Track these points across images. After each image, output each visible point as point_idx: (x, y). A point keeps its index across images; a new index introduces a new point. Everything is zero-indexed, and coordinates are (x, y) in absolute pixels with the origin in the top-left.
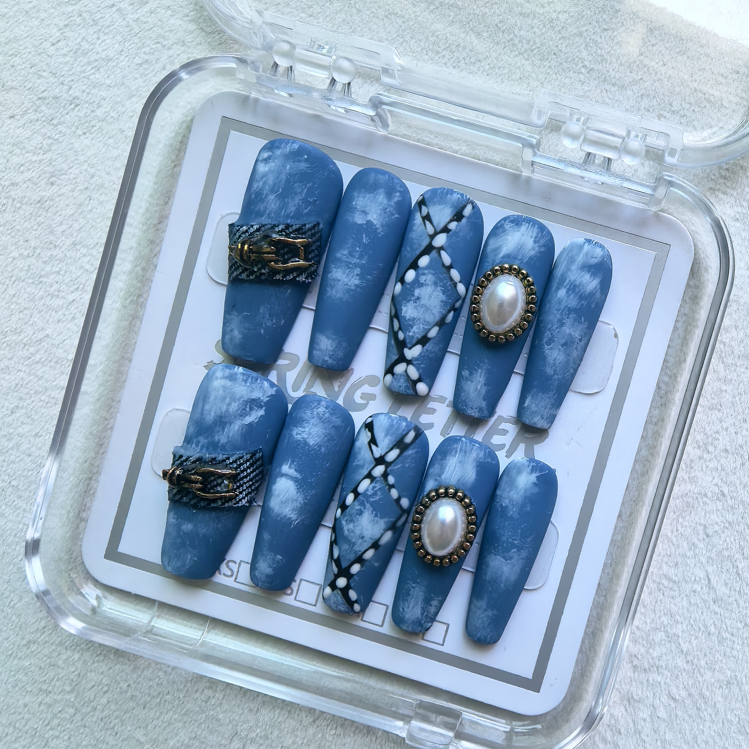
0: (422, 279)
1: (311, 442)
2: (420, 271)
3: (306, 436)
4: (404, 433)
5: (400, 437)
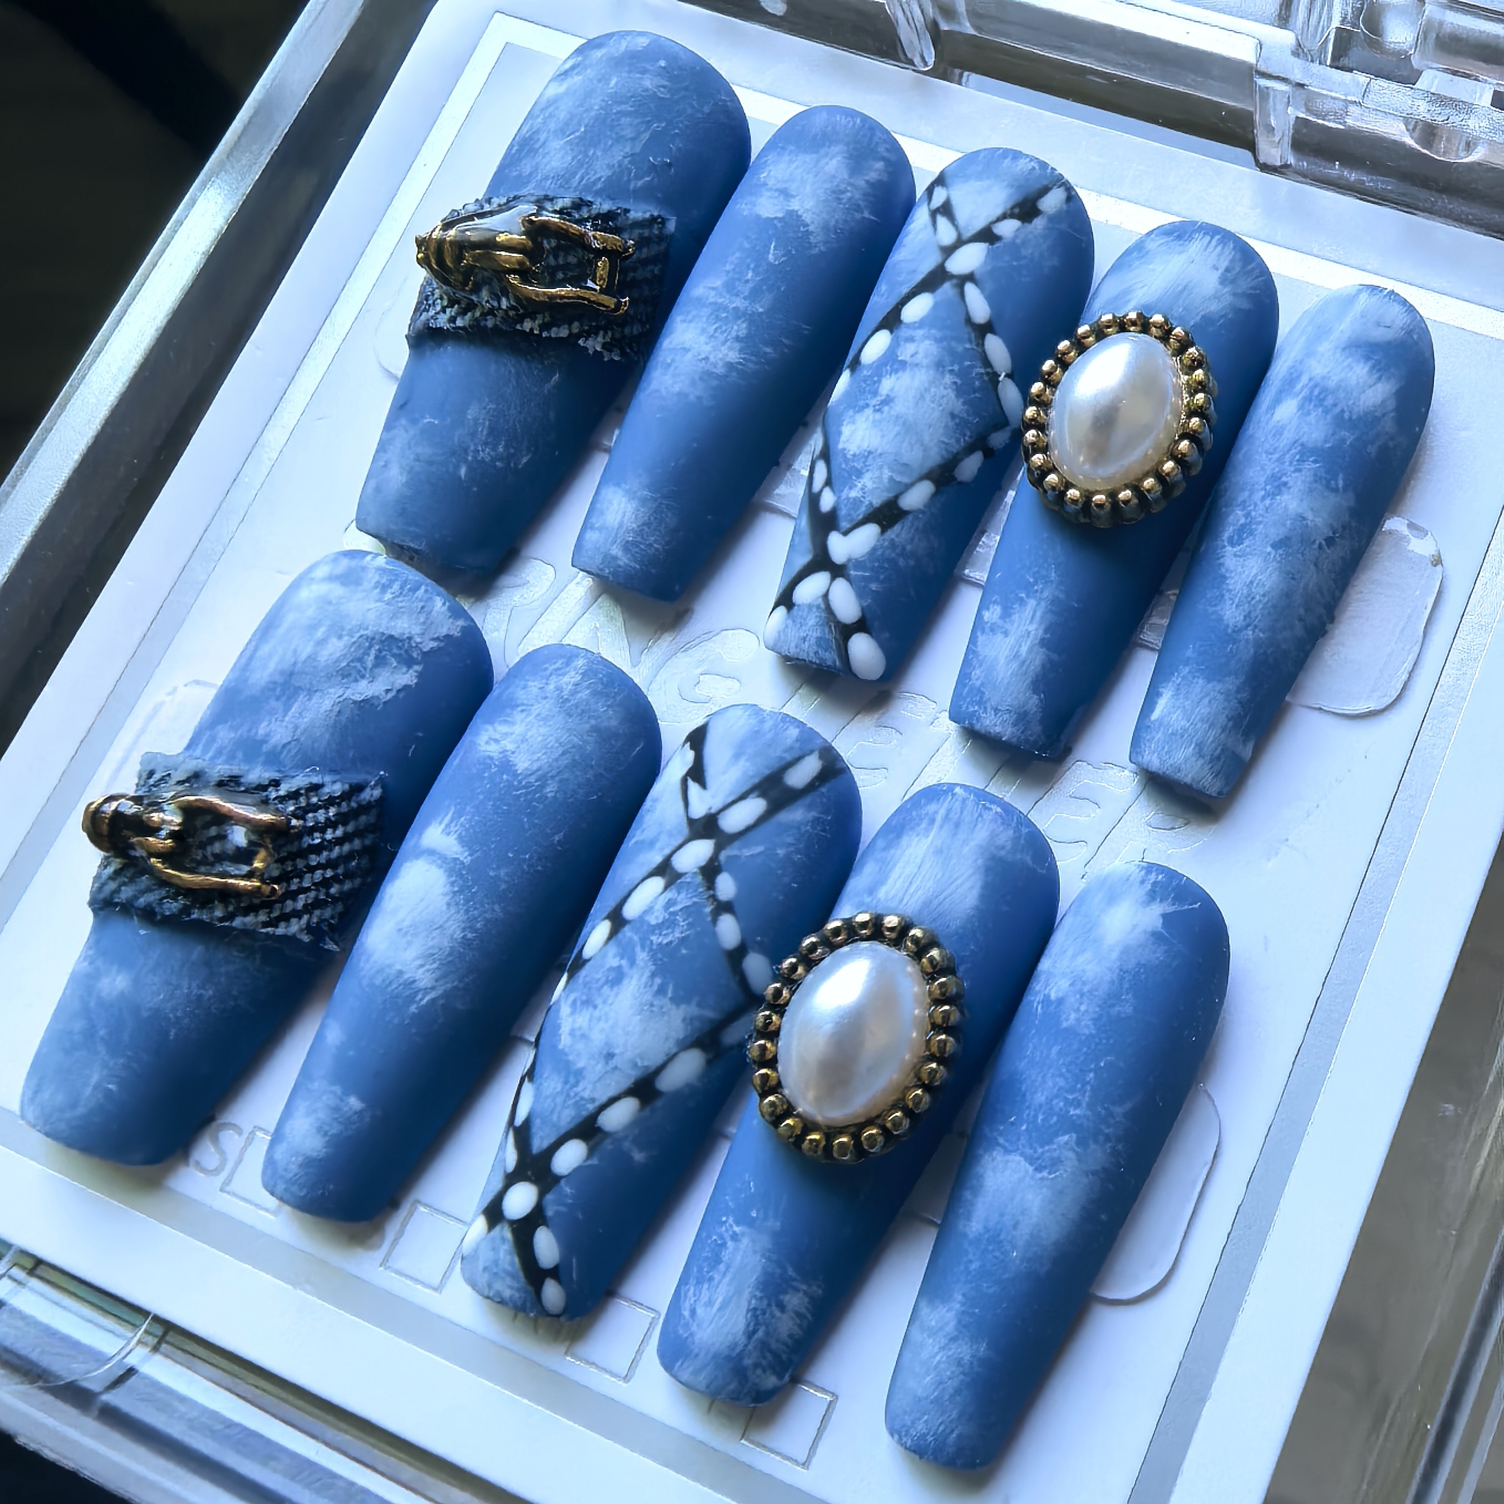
0: (906, 352)
1: (522, 764)
2: (903, 332)
3: (510, 748)
4: (789, 757)
5: (776, 765)
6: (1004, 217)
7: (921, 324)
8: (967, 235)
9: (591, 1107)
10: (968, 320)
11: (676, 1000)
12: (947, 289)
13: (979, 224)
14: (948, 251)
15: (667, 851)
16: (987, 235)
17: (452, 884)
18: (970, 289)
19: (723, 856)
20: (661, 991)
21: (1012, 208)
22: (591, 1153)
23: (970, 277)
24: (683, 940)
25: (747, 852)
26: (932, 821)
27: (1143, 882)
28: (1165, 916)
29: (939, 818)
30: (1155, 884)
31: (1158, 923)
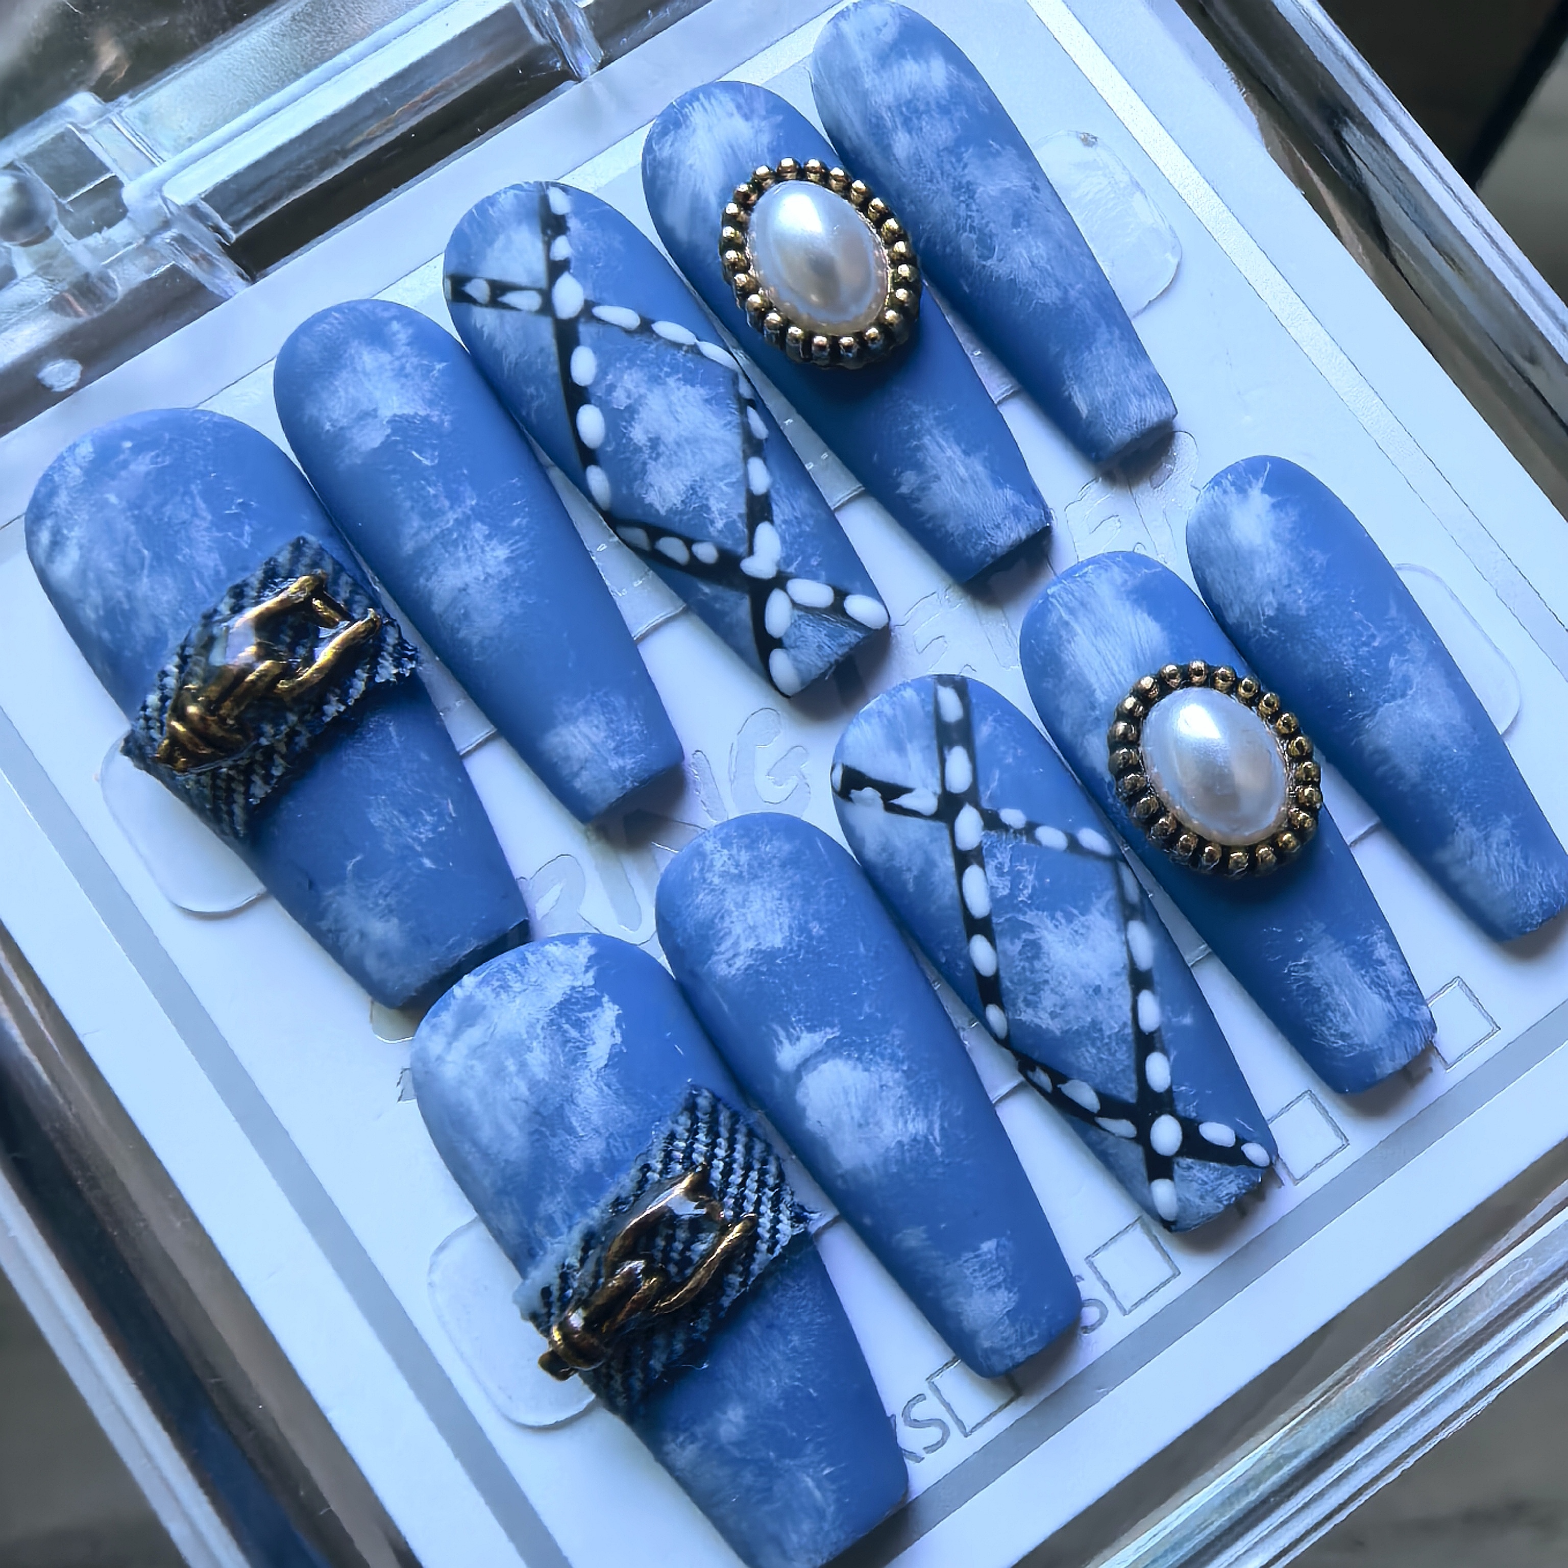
0: (620, 399)
1: (776, 940)
2: (600, 392)
3: (751, 944)
4: (930, 708)
5: (930, 722)
6: (548, 245)
7: (602, 371)
8: (543, 283)
9: (1129, 1030)
10: (628, 332)
11: (1084, 911)
12: (584, 330)
13: (540, 268)
14: (547, 307)
15: (948, 850)
16: (556, 269)
17: (849, 1056)
18: (601, 311)
19: (985, 805)
20: (1070, 918)
21: (544, 233)
22: (1166, 1052)
23: (588, 307)
24: (1039, 877)
25: (994, 785)
26: (1066, 623)
27: (1225, 492)
28: (1264, 490)
29: (1066, 617)
30: (1233, 484)
31: (1267, 500)
